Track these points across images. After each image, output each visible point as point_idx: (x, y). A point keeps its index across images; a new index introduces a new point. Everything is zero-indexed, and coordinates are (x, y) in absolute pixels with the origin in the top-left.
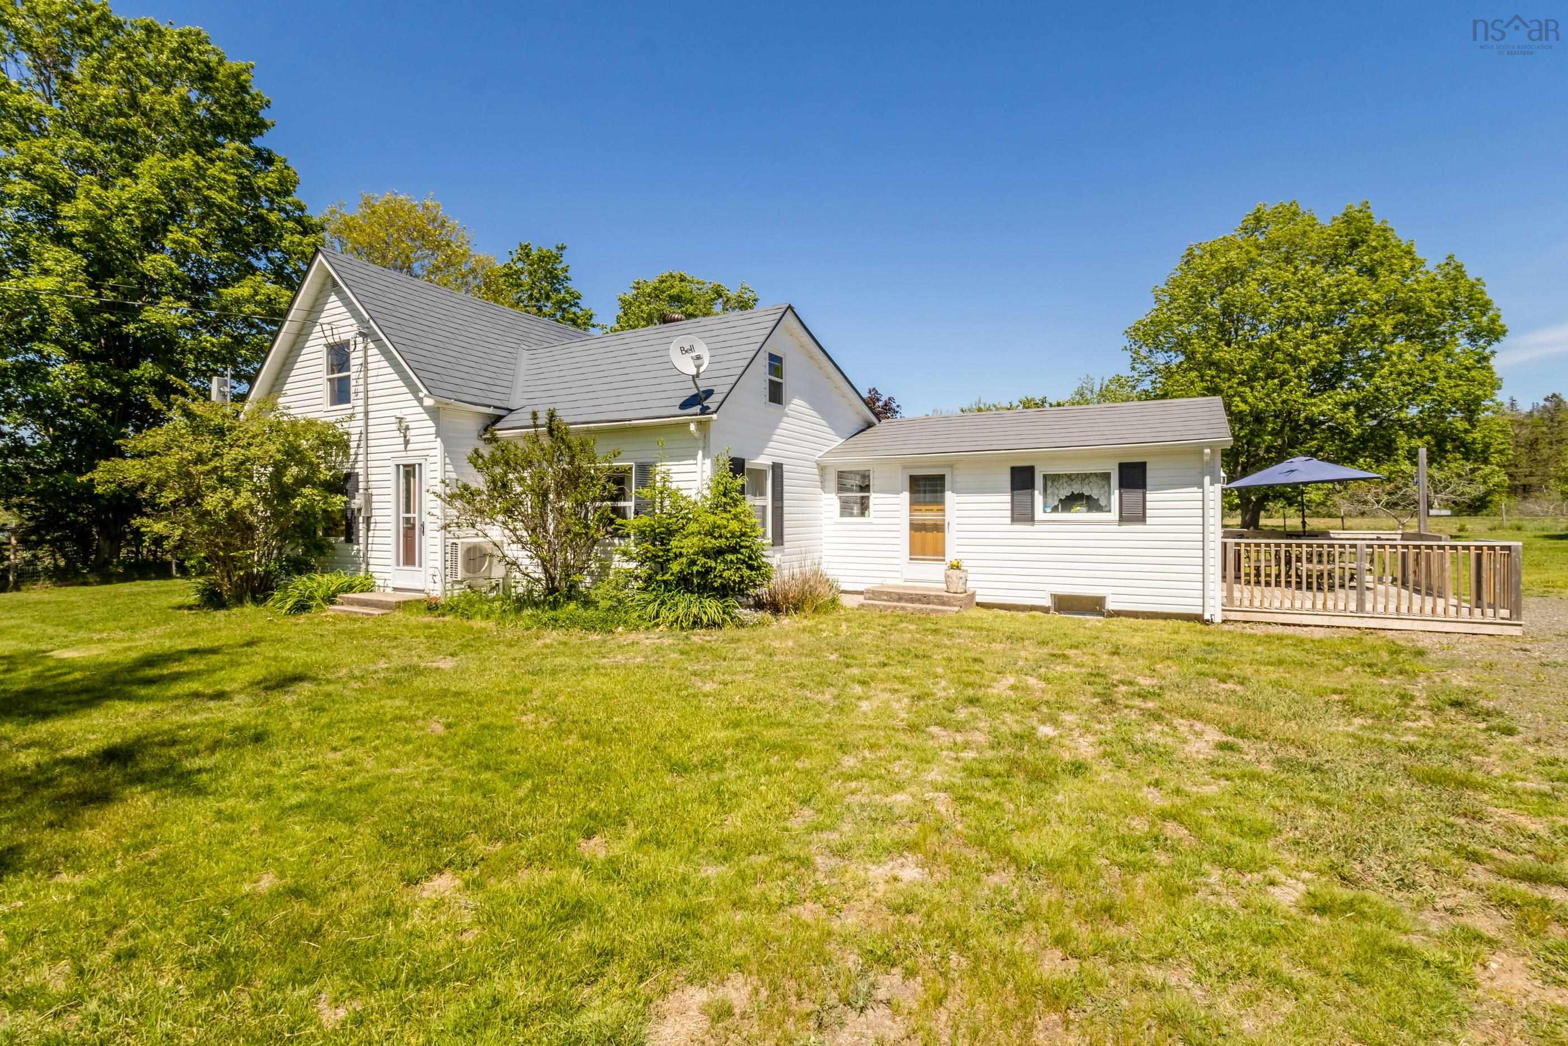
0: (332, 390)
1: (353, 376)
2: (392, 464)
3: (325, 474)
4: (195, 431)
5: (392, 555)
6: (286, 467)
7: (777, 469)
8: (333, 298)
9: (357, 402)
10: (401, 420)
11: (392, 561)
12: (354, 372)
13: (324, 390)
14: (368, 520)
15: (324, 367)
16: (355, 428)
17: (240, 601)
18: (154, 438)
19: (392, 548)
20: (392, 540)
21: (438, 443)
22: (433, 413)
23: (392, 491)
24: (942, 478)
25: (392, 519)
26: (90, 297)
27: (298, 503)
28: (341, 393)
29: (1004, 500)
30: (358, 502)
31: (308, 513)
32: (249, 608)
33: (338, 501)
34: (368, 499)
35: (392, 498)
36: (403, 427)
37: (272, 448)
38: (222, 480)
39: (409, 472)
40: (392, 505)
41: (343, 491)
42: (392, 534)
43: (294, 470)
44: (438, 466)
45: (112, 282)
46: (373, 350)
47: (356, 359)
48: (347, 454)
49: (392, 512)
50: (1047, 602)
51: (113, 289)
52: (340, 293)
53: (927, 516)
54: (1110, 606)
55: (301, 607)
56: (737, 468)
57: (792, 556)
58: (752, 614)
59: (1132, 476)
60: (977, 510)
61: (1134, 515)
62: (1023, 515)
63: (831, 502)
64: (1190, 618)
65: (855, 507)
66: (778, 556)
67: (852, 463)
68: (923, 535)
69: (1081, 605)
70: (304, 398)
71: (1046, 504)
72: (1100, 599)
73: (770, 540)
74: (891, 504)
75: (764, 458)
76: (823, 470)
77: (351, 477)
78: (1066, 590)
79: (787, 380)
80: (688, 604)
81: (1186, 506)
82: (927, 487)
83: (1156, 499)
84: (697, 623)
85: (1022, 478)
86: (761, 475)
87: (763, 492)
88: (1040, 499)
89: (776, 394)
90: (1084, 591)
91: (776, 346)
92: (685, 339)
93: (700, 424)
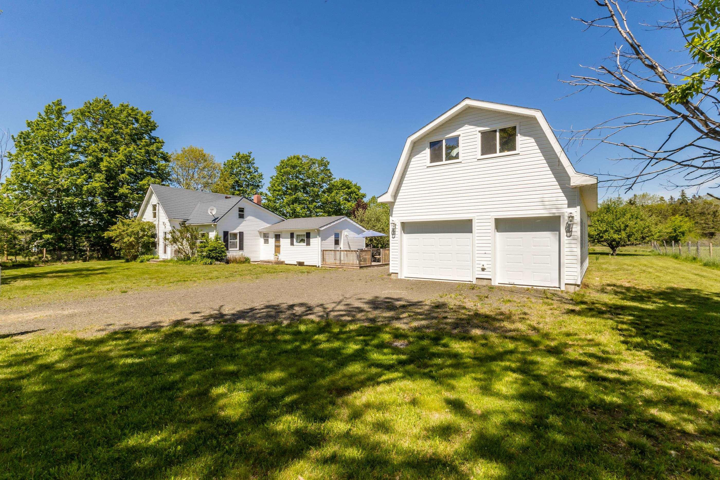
2: (163, 232)
4: (123, 225)
7: (241, 234)
8: (153, 194)
9: (157, 218)
10: (164, 222)
11: (162, 253)
12: (157, 211)
13: (152, 215)
14: (158, 244)
15: (152, 210)
16: (157, 223)
17: (131, 261)
18: (115, 227)
19: (162, 250)
21: (170, 227)
22: (169, 221)
23: (163, 238)
24: (280, 235)
25: (162, 244)
26: (106, 186)
28: (155, 216)
29: (289, 240)
30: (156, 240)
32: (133, 262)
33: (152, 240)
34: (158, 240)
36: (165, 224)
37: (138, 228)
38: (128, 235)
39: (166, 233)
40: (163, 240)
41: (154, 238)
42: (162, 247)
45: (112, 182)
46: (160, 206)
47: (157, 207)
48: (155, 229)
49: (162, 242)
50: (296, 263)
51: (113, 183)
53: (277, 244)
54: (305, 264)
55: (142, 262)
56: (226, 234)
57: (246, 253)
58: (219, 262)
59: (308, 235)
60: (285, 242)
61: (308, 244)
62: (292, 244)
63: (262, 240)
64: (316, 266)
65: (266, 241)
66: (241, 252)
67: (265, 231)
68: (277, 247)
69: (301, 264)
70: (148, 217)
71: (297, 241)
72: (303, 263)
73: (238, 249)
74: (272, 241)
75: (237, 231)
76: (260, 233)
77: (156, 234)
78: (299, 261)
79: (245, 213)
80: (206, 260)
81: (315, 242)
82: (277, 237)
83: (312, 240)
84: (206, 264)
85: (292, 235)
86: (235, 235)
87: (236, 238)
88: (295, 240)
89: (241, 216)
90: (301, 261)
91: (241, 205)
92: (212, 208)
93: (214, 225)
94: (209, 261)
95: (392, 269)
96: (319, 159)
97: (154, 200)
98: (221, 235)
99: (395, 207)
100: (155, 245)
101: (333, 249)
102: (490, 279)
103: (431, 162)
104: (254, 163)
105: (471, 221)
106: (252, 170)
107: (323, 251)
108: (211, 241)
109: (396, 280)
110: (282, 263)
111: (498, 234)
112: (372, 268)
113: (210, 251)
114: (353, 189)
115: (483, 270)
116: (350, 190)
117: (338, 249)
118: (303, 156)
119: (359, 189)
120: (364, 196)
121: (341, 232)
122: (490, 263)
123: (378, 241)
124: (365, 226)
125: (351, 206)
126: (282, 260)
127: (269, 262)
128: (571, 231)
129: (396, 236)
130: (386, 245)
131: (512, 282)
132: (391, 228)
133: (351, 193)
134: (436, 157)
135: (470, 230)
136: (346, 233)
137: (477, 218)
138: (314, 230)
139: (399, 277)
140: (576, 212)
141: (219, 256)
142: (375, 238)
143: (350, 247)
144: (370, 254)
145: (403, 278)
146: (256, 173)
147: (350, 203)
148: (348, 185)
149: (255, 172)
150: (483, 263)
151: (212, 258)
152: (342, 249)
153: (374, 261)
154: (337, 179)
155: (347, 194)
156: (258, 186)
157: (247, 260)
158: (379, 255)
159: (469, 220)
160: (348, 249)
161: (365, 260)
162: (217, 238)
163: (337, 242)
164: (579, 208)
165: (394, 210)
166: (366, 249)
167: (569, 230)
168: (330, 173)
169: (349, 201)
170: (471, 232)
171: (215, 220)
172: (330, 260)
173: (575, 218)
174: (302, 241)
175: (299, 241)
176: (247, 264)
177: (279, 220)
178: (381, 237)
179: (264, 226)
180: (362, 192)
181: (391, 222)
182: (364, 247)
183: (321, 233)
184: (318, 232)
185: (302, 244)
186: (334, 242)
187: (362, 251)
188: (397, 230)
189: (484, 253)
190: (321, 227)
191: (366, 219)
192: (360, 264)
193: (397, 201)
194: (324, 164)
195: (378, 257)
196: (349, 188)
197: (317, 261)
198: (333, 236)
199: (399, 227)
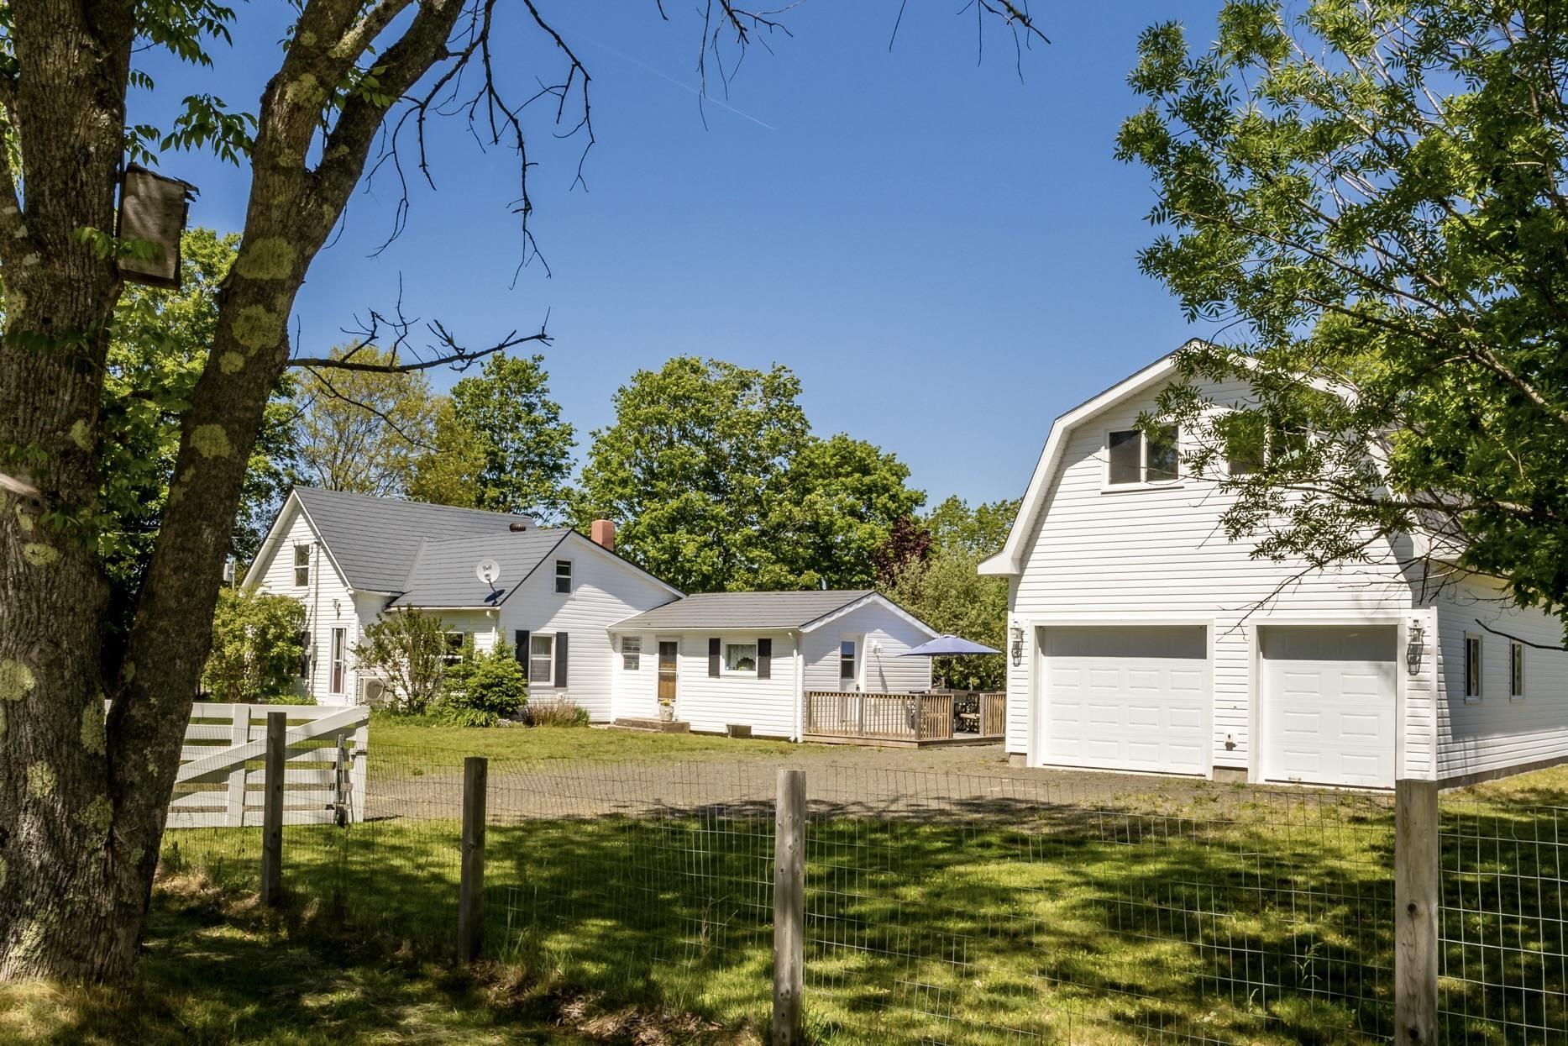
0: (298, 577)
1: (310, 569)
2: (330, 627)
3: (291, 633)
5: (328, 686)
6: (269, 628)
7: (562, 638)
8: (301, 516)
9: (312, 586)
10: (335, 601)
11: (327, 690)
12: (311, 566)
13: (293, 576)
14: (314, 663)
15: (293, 561)
16: (309, 602)
19: (328, 681)
20: (328, 677)
21: (356, 616)
22: (354, 597)
23: (329, 645)
24: (674, 644)
25: (328, 663)
27: (275, 651)
28: (302, 579)
29: (704, 661)
30: (309, 651)
31: (280, 657)
33: (297, 649)
34: (315, 649)
35: (329, 649)
36: (337, 605)
37: (261, 616)
38: (235, 637)
39: (339, 633)
40: (329, 654)
41: (301, 644)
42: (328, 672)
43: (272, 631)
44: (355, 631)
46: (322, 554)
47: (312, 559)
48: (304, 620)
49: (329, 658)
50: (724, 730)
52: (304, 513)
53: (667, 671)
54: (754, 732)
56: (522, 637)
57: (576, 695)
58: (507, 722)
59: (765, 648)
60: (692, 667)
61: (765, 673)
62: (714, 671)
63: (618, 659)
64: (787, 739)
65: (631, 663)
66: (560, 694)
67: (629, 631)
68: (667, 684)
69: (740, 732)
70: (280, 580)
71: (728, 664)
72: (749, 728)
73: (552, 683)
74: (650, 662)
75: (549, 630)
76: (613, 636)
77: (305, 635)
78: (734, 722)
79: (574, 577)
80: (470, 714)
81: (788, 668)
82: (668, 650)
83: (775, 663)
84: (473, 724)
85: (714, 647)
86: (546, 641)
87: (548, 652)
88: (722, 661)
89: (563, 587)
90: (743, 723)
91: (563, 554)
92: (486, 562)
93: (493, 612)
94: (483, 716)
95: (1010, 746)
96: (767, 373)
97: (302, 532)
98: (512, 644)
99: (1021, 586)
100: (302, 666)
101: (837, 689)
102: (1245, 770)
103: (1112, 482)
104: (544, 391)
105: (1203, 629)
106: (539, 413)
107: (809, 696)
108: (482, 658)
109: (1021, 770)
110: (682, 727)
111: (1267, 664)
112: (953, 748)
113: (483, 686)
114: (881, 475)
115: (1230, 746)
116: (867, 480)
117: (851, 689)
118: (712, 363)
119: (900, 473)
120: (917, 500)
121: (861, 639)
122: (1246, 730)
123: (967, 666)
124: (926, 612)
125: (872, 536)
126: (682, 719)
127: (644, 724)
128: (1419, 662)
129: (1023, 660)
130: (994, 681)
131: (1296, 776)
132: (1011, 639)
133: (871, 489)
134: (1123, 470)
135: (1201, 653)
136: (874, 643)
137: (1217, 622)
138: (784, 633)
139: (1029, 765)
140: (1428, 618)
141: (508, 704)
142: (960, 657)
143: (884, 685)
144: (948, 705)
145: (1039, 765)
146: (553, 425)
147: (866, 528)
148: (861, 459)
149: (549, 420)
150: (1229, 730)
151: (492, 708)
152: (862, 691)
153: (959, 730)
154: (826, 439)
155: (855, 491)
156: (558, 468)
157: (579, 718)
158: (976, 711)
159: (1201, 627)
160: (879, 690)
161: (933, 725)
162: (501, 651)
163: (848, 670)
164: (1434, 609)
165: (1019, 594)
166: (934, 692)
167: (1414, 659)
168: (801, 419)
169: (861, 518)
170: (1204, 656)
171: (493, 597)
172: (828, 721)
173: (1428, 631)
174: (747, 663)
175: (734, 663)
176: (581, 729)
177: (666, 598)
178: (982, 655)
179: (624, 614)
180: (910, 485)
181: (1010, 624)
182: (928, 687)
183: (804, 642)
184: (796, 641)
185: (743, 672)
186: (839, 668)
187: (925, 697)
188: (1025, 646)
189: (1232, 704)
190: (804, 625)
191: (929, 591)
192: (919, 736)
193: (1027, 572)
194: (781, 390)
195: (972, 716)
196: (865, 471)
197: (791, 725)
198: (838, 652)
199: (1030, 640)
